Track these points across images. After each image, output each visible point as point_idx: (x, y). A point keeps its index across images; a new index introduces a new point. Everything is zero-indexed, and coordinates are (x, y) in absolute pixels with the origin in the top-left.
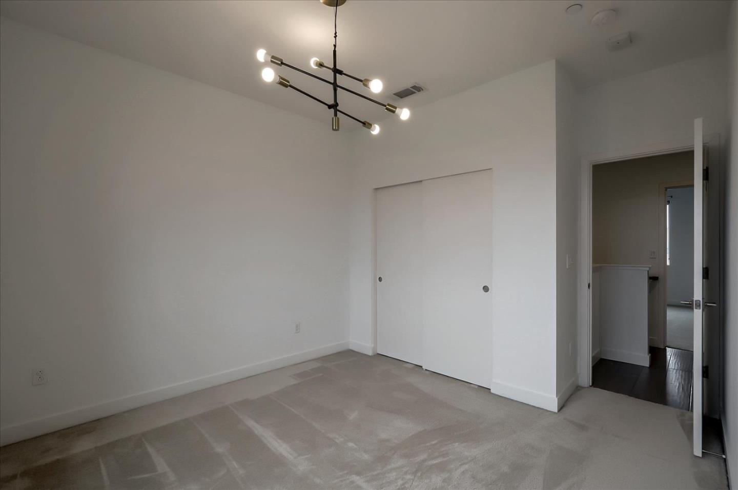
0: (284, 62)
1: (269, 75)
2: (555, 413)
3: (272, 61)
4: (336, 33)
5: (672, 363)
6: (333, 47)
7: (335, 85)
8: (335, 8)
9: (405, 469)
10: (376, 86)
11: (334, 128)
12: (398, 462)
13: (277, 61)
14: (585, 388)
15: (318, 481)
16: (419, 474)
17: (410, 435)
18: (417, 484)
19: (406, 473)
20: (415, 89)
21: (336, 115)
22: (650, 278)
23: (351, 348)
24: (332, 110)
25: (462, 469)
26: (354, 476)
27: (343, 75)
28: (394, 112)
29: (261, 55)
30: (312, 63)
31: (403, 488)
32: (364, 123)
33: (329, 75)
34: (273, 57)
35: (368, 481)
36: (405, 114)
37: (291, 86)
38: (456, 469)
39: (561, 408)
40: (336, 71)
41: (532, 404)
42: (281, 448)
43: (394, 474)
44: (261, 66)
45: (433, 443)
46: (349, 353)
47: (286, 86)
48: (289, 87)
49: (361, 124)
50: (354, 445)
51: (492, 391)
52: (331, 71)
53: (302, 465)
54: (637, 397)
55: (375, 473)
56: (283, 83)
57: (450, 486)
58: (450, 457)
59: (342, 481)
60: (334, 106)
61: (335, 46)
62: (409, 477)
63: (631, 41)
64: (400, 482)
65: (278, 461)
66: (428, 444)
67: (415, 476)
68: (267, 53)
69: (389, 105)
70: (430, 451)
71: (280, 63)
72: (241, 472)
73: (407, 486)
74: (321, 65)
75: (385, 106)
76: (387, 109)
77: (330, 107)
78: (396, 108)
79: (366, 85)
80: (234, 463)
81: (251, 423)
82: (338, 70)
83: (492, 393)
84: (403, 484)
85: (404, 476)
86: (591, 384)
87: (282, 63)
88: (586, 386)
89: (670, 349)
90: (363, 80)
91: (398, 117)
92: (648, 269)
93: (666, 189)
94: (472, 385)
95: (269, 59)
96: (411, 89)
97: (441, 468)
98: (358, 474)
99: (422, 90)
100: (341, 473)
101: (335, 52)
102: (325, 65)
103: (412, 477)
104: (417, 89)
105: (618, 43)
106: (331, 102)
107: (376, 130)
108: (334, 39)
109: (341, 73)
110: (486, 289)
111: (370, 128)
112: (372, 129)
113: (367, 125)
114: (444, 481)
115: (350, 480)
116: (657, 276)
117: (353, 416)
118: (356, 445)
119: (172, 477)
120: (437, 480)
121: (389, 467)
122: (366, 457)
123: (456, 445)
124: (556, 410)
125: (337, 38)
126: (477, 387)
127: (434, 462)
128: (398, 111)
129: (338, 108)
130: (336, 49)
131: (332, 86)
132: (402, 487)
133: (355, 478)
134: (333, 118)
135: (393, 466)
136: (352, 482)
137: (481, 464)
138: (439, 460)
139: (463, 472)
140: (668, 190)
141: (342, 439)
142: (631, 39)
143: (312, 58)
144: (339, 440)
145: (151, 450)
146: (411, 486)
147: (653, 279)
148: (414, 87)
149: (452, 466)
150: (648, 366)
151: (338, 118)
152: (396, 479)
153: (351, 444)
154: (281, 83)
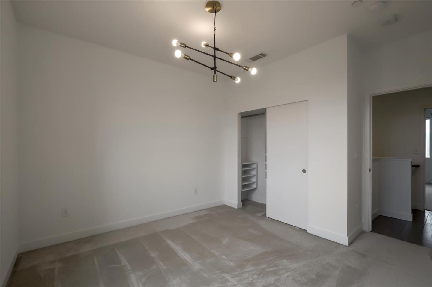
0: (187, 46)
1: (178, 54)
2: (346, 246)
3: (180, 46)
4: (215, 28)
5: (429, 220)
6: (214, 36)
7: (215, 57)
8: (215, 14)
9: (254, 272)
10: (237, 57)
11: (214, 80)
12: (249, 268)
13: (183, 46)
14: (367, 232)
15: (205, 275)
16: (261, 276)
17: (257, 254)
18: (260, 280)
19: (254, 274)
20: (262, 55)
21: (215, 73)
22: (413, 166)
23: (226, 204)
24: (213, 71)
25: (287, 274)
26: (225, 274)
27: (219, 51)
28: (247, 70)
29: (175, 43)
30: (203, 44)
31: (252, 283)
32: (231, 77)
33: (211, 51)
34: (181, 43)
35: (233, 277)
36: (254, 71)
37: (190, 59)
38: (284, 274)
39: (350, 243)
40: (215, 49)
41: (332, 241)
42: (186, 256)
43: (247, 274)
44: (174, 49)
45: (271, 259)
46: (225, 207)
47: (188, 59)
48: (189, 60)
49: (230, 78)
50: (225, 257)
51: (308, 231)
52: (212, 49)
53: (197, 266)
54: (402, 239)
55: (236, 273)
56: (186, 57)
57: (279, 284)
58: (280, 267)
59: (218, 276)
60: (214, 69)
61: (215, 35)
62: (255, 276)
63: (396, 20)
64: (250, 279)
65: (184, 263)
66: (268, 259)
67: (259, 276)
68: (178, 42)
69: (245, 66)
70: (268, 263)
71: (185, 46)
72: (164, 267)
73: (254, 281)
74: (207, 46)
75: (242, 67)
76: (244, 69)
77: (212, 69)
78: (249, 68)
79: (231, 56)
80: (161, 263)
81: (170, 242)
82: (216, 48)
83: (308, 233)
84: (252, 280)
85: (254, 276)
86: (371, 231)
87: (186, 46)
88: (368, 231)
89: (428, 211)
90: (230, 53)
91: (250, 73)
92: (411, 160)
93: (425, 110)
94: (295, 228)
95: (179, 44)
96: (259, 55)
97: (275, 273)
98: (227, 273)
99: (266, 55)
100: (217, 272)
101: (214, 38)
102: (210, 45)
103: (258, 277)
104: (263, 55)
105: (388, 21)
106: (213, 66)
107: (238, 80)
108: (214, 31)
109: (218, 50)
110: (304, 171)
111: (234, 80)
112: (236, 79)
113: (233, 78)
114: (276, 280)
115: (223, 276)
116: (418, 165)
117: (225, 241)
118: (226, 257)
119: (129, 267)
120: (272, 279)
121: (244, 270)
122: (232, 264)
123: (285, 261)
124: (347, 245)
125: (216, 30)
126: (298, 229)
127: (271, 269)
128: (250, 69)
129: (216, 69)
130: (215, 37)
131: (213, 57)
132: (252, 281)
133: (225, 275)
134: (213, 75)
135: (247, 270)
136: (224, 277)
137: (298, 272)
138: (274, 269)
139: (288, 276)
140: (427, 110)
141: (219, 254)
142: (396, 18)
143: (203, 41)
144: (217, 254)
145: (118, 253)
146: (256, 281)
147: (416, 167)
148: (261, 54)
149: (281, 272)
150: (411, 221)
151: (216, 76)
152: (248, 277)
153: (224, 257)
154: (185, 58)
